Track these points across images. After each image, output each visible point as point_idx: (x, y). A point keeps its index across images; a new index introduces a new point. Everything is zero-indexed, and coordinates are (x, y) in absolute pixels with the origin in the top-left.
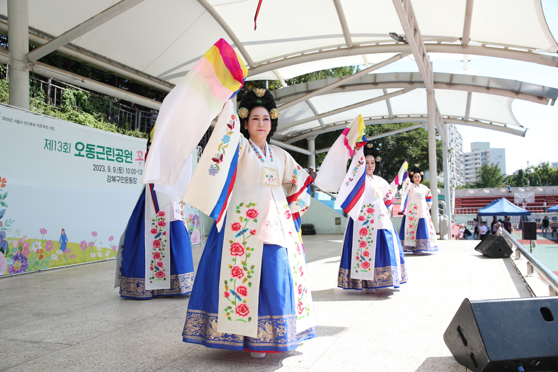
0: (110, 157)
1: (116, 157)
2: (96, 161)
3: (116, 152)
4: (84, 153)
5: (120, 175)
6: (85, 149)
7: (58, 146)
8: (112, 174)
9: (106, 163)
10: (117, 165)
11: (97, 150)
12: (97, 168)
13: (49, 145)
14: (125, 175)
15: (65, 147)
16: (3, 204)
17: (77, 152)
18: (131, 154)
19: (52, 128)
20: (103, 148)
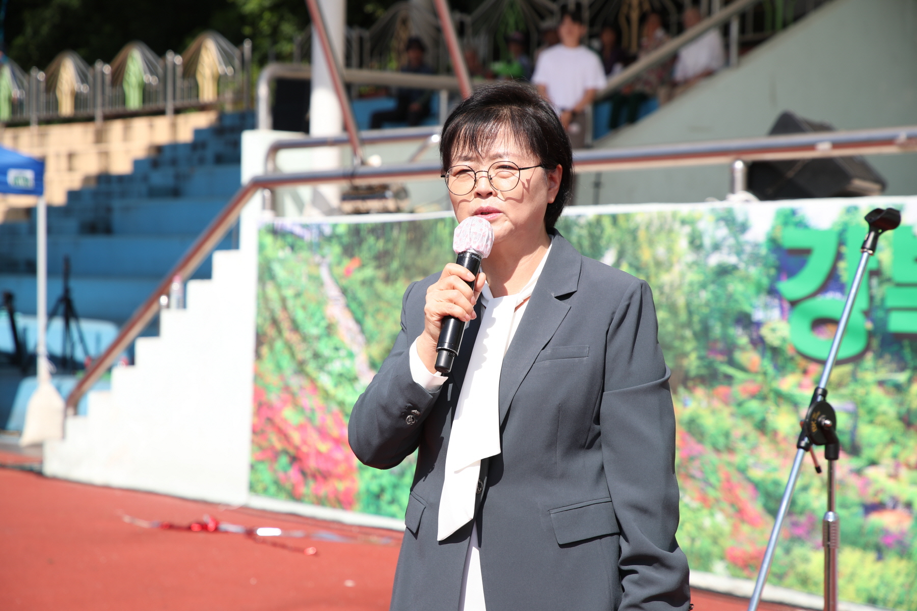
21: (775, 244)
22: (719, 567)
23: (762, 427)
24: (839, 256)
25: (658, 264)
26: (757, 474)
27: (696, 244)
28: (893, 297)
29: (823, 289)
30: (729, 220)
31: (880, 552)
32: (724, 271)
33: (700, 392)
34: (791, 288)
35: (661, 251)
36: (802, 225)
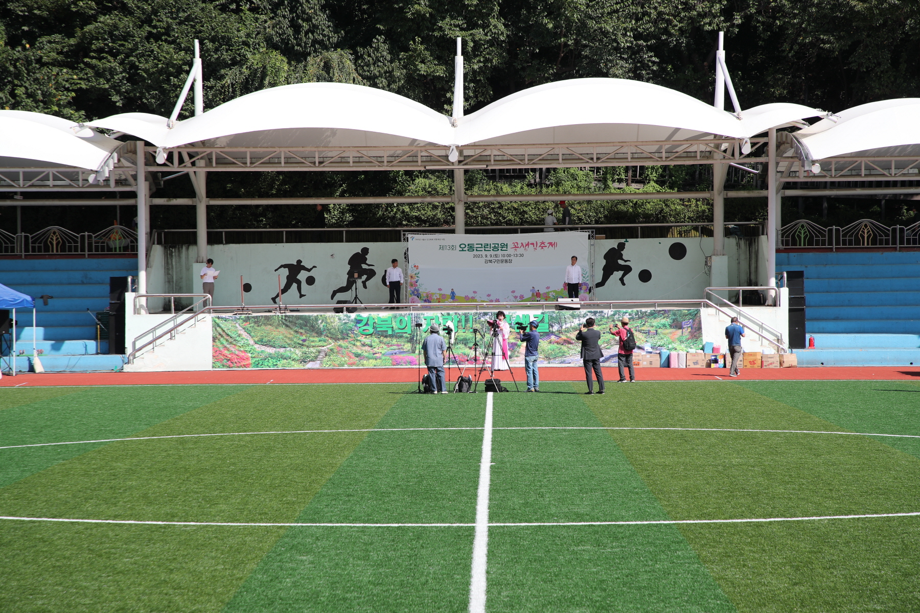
0: (486, 249)
1: (492, 248)
2: (475, 253)
3: (492, 246)
4: (466, 249)
5: (496, 259)
6: (467, 246)
7: (448, 248)
8: (489, 258)
9: (484, 253)
10: (493, 253)
11: (476, 246)
12: (475, 256)
13: (442, 248)
14: (500, 258)
15: (453, 248)
16: (417, 277)
17: (461, 249)
18: (507, 245)
19: (444, 239)
20: (482, 244)
21: (356, 319)
22: (346, 365)
23: (354, 345)
24: (368, 321)
25: (331, 322)
26: (353, 351)
27: (340, 319)
28: (377, 326)
29: (365, 325)
30: (347, 316)
31: (376, 359)
32: (346, 323)
33: (341, 341)
34: (359, 325)
35: (332, 320)
36: (361, 317)
